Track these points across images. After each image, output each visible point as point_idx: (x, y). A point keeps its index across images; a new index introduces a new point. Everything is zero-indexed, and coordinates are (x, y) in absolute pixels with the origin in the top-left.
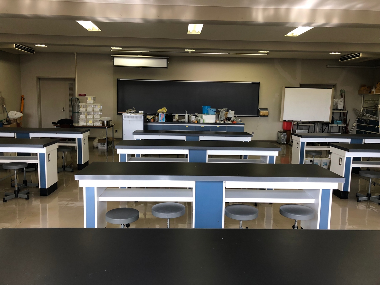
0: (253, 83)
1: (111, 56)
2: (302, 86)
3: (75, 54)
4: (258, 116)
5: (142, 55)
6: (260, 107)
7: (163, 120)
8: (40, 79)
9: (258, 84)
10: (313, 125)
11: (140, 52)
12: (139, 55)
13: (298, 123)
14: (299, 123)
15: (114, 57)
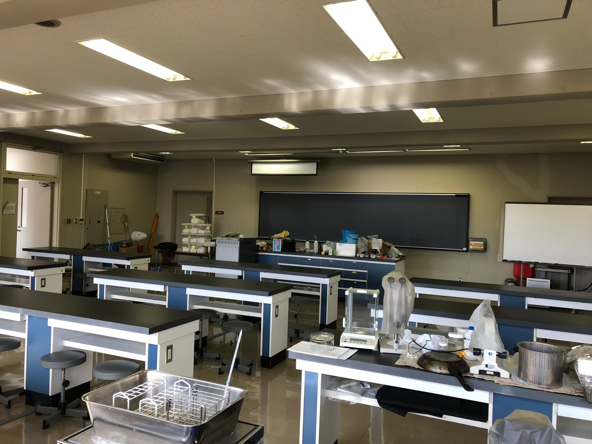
0: (458, 196)
1: (249, 162)
2: (552, 201)
3: (214, 161)
4: (466, 251)
5: (286, 159)
6: (471, 236)
7: (278, 248)
8: (176, 193)
9: (467, 197)
10: (566, 271)
11: (284, 155)
12: (283, 159)
13: (535, 266)
14: (537, 266)
15: (252, 163)
